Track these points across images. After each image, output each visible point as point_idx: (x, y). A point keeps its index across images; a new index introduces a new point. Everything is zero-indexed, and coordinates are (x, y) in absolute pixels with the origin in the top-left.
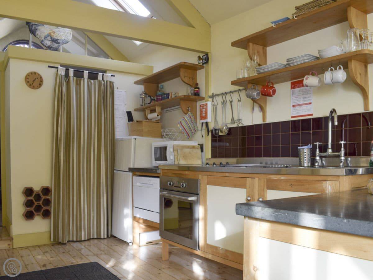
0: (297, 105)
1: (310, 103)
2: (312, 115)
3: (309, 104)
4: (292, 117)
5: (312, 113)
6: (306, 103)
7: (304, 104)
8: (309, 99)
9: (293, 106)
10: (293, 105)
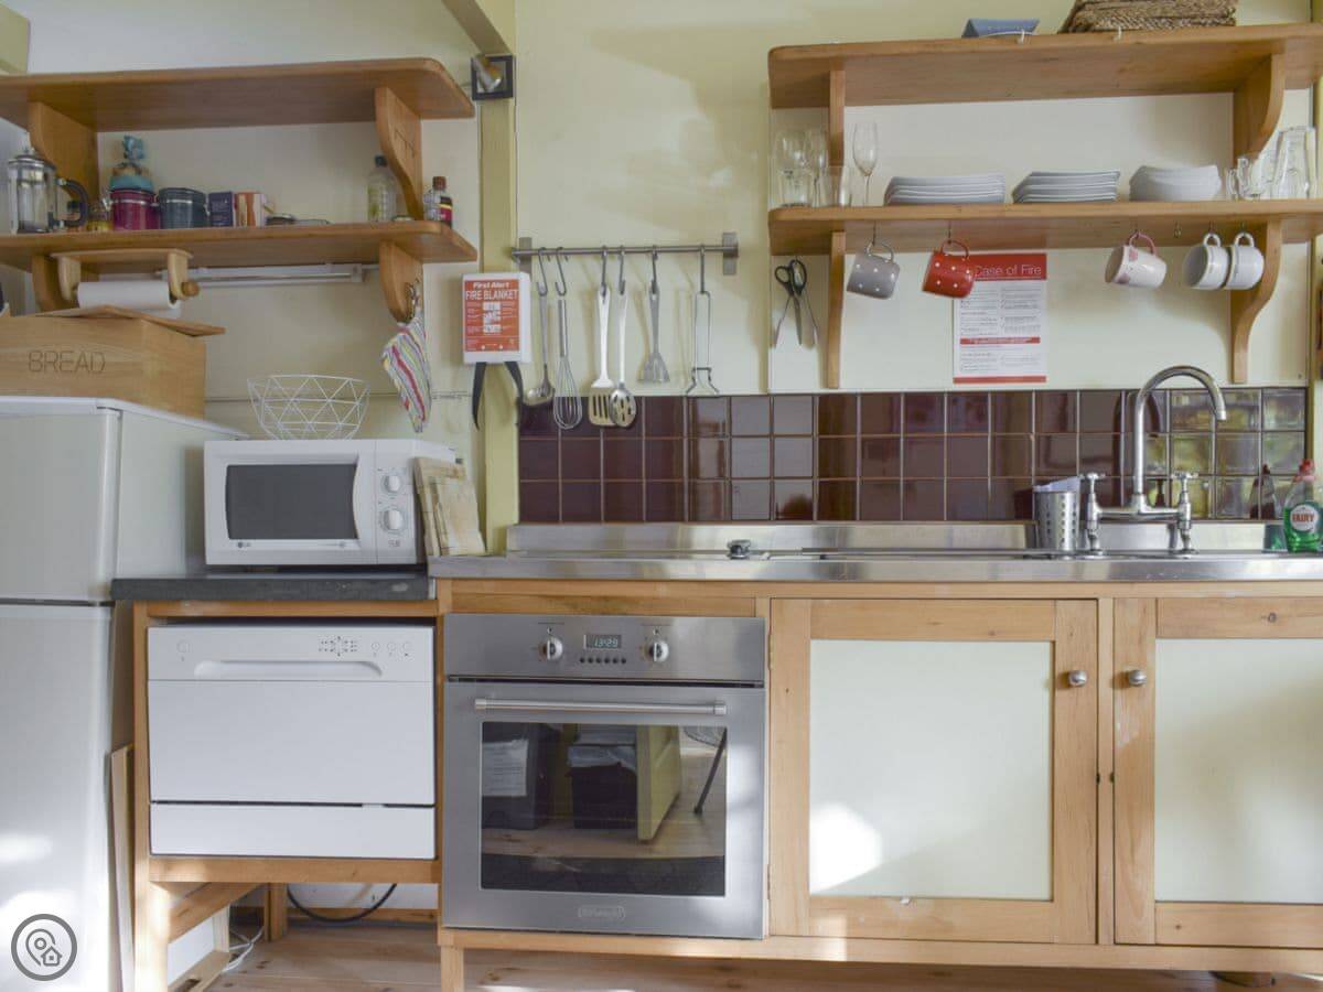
0: (980, 339)
1: (1036, 340)
2: (1042, 379)
3: (1028, 342)
4: (957, 381)
5: (1042, 374)
6: (1017, 335)
7: (1008, 341)
8: (1034, 323)
9: (964, 341)
10: (963, 337)
